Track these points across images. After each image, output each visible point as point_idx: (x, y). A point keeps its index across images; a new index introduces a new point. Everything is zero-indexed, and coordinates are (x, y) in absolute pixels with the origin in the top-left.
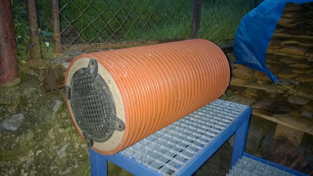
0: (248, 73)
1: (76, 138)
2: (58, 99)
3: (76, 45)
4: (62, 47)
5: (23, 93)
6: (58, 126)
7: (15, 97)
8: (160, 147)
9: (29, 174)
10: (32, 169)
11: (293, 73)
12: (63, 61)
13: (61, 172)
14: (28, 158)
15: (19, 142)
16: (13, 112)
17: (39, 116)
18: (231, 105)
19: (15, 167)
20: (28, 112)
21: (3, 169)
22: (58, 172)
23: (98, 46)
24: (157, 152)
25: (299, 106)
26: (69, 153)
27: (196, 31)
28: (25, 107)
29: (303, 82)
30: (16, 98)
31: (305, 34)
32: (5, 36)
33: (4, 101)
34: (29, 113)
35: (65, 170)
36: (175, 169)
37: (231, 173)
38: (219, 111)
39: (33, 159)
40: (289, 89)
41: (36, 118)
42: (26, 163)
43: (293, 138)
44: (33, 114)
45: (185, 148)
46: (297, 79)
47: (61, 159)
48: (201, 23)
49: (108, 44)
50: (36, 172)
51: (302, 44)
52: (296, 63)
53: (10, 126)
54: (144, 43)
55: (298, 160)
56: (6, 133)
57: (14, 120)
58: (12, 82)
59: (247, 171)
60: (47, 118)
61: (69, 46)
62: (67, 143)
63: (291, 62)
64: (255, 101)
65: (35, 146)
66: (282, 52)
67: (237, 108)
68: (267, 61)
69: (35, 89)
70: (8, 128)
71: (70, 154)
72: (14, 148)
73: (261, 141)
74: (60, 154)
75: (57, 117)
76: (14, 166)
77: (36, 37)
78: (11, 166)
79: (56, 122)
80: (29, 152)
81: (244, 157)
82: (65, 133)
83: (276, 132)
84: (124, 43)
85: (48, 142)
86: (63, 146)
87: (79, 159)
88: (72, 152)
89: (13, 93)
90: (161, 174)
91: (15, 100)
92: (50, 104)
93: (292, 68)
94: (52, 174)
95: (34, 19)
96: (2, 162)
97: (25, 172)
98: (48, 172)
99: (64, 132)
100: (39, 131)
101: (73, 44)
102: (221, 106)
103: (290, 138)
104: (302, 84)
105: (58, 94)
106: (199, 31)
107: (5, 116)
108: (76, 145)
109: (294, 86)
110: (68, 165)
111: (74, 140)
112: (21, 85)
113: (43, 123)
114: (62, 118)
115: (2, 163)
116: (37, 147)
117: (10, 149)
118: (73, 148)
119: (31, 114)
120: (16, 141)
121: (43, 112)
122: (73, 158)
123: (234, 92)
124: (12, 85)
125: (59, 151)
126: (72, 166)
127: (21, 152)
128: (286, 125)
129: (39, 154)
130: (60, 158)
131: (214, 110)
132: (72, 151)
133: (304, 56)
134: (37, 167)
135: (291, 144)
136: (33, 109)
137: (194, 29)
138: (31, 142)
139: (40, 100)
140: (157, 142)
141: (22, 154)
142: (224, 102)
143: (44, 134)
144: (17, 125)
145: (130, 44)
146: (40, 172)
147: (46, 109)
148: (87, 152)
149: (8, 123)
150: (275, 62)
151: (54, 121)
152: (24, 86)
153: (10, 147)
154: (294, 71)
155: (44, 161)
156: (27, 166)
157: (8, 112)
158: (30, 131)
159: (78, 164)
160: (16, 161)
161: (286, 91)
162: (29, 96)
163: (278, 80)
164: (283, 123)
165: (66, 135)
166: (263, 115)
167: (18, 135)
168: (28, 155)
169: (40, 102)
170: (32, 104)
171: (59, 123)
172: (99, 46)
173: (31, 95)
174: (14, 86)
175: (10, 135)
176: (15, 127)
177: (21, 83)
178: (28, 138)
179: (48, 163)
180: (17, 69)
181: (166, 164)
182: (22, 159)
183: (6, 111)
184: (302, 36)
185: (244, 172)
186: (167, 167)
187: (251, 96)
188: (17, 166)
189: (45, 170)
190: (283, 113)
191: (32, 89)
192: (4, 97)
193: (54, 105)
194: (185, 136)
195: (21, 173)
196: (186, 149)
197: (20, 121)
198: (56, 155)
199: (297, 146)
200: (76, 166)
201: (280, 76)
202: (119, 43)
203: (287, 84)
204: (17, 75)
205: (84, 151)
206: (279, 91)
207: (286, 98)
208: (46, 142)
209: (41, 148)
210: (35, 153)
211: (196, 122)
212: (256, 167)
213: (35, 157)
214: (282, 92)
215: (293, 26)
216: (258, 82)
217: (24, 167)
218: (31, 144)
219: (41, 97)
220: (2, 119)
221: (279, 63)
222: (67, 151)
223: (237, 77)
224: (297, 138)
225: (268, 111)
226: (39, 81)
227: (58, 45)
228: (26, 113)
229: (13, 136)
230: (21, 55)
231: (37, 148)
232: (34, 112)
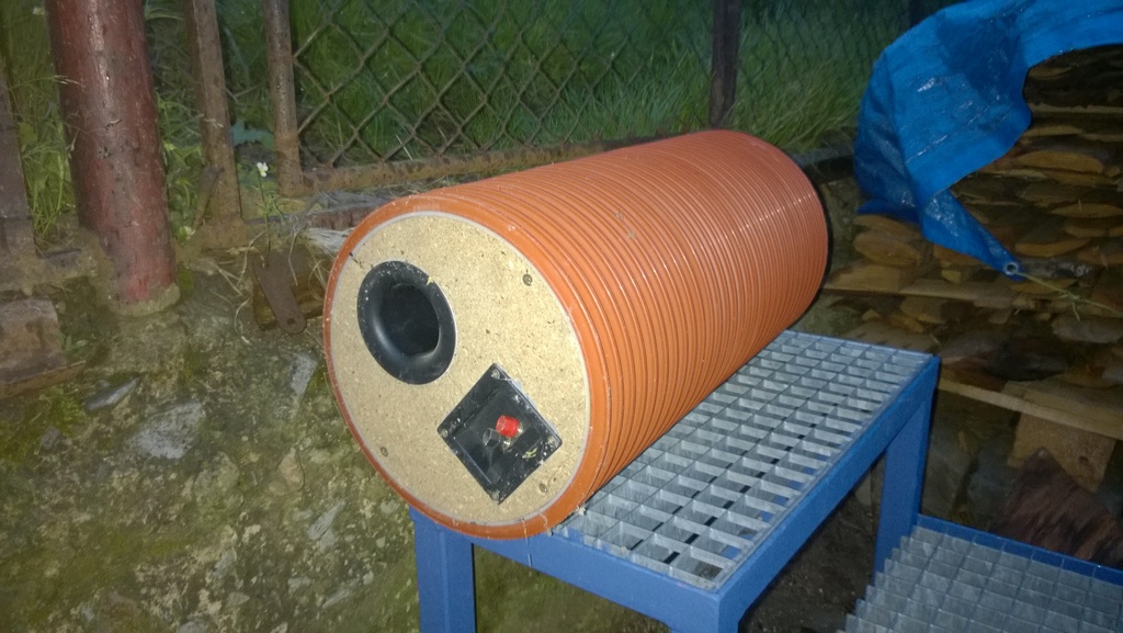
0: (909, 243)
1: (363, 481)
2: (302, 351)
3: (347, 169)
4: (305, 178)
5: (192, 335)
6: (309, 442)
7: (171, 349)
8: (657, 496)
9: (224, 604)
10: (234, 588)
11: (1066, 236)
12: (310, 222)
13: (321, 599)
14: (219, 551)
15: (194, 497)
16: (168, 399)
17: (250, 408)
18: (868, 354)
19: (180, 583)
20: (214, 396)
21: (144, 591)
22: (313, 599)
23: (415, 170)
24: (651, 510)
25: (1094, 349)
26: (342, 534)
27: (725, 108)
28: (201, 381)
29: (1105, 264)
30: (175, 349)
31: (1103, 102)
32: (134, 144)
33: (138, 363)
34: (216, 400)
35: (335, 591)
36: (721, 561)
37: (884, 580)
38: (830, 376)
39: (235, 553)
40: (1056, 293)
41: (242, 416)
42: (215, 570)
43: (1076, 460)
44: (231, 404)
45: (739, 495)
46: (1082, 256)
47: (322, 555)
48: (741, 79)
49: (446, 161)
50: (247, 598)
51: (1093, 137)
52: (1076, 202)
53: (161, 444)
54: (559, 154)
55: (1100, 535)
56: (152, 467)
57: (174, 423)
58: (156, 300)
59: (935, 576)
60: (274, 416)
61: (324, 173)
62: (337, 499)
63: (1057, 200)
64: (937, 341)
65: (240, 512)
66: (1026, 167)
67: (889, 361)
68: (972, 199)
69: (225, 321)
70: (156, 453)
71: (349, 538)
72: (178, 518)
73: (966, 480)
74: (317, 536)
75: (304, 410)
76: (177, 578)
77: (224, 146)
78: (169, 580)
79: (302, 429)
80: (222, 530)
81: (919, 530)
82: (330, 466)
83: (1017, 444)
84: (496, 157)
85: (278, 496)
86: (326, 510)
87: (374, 555)
88: (352, 531)
89: (162, 335)
90: (676, 577)
91: (171, 359)
92: (280, 370)
93: (1063, 219)
94: (296, 603)
95: (217, 86)
96: (139, 567)
97: (212, 599)
98: (281, 598)
99: (329, 461)
100: (254, 458)
101: (335, 165)
102: (835, 358)
103: (1068, 463)
104: (1098, 272)
105: (298, 337)
106: (737, 105)
107: (147, 411)
108: (364, 508)
109: (1072, 281)
110: (342, 573)
111: (357, 491)
112: (183, 308)
113: (265, 432)
114: (320, 415)
115: (142, 570)
116: (244, 514)
117: (167, 523)
118: (355, 517)
119: (223, 403)
120: (184, 494)
121: (261, 396)
122: (357, 550)
123: (860, 316)
124: (157, 309)
125: (313, 527)
126: (354, 576)
127: (198, 532)
128: (1050, 416)
129: (252, 537)
130: (316, 550)
131: (815, 373)
132: (353, 526)
133: (1103, 174)
134: (247, 582)
135: (1072, 485)
136: (228, 388)
137: (720, 100)
138: (231, 498)
139: (244, 358)
140: (641, 479)
141: (204, 537)
142: (843, 345)
143: (269, 472)
144: (184, 442)
145: (517, 160)
146: (259, 596)
147: (269, 386)
148: (401, 529)
149: (156, 435)
150: (1003, 203)
151: (296, 426)
152: (193, 311)
153: (165, 514)
154: (1071, 230)
155: (269, 563)
156: (217, 579)
157: (153, 400)
158: (226, 459)
159: (372, 570)
160: (182, 564)
161: (1044, 302)
162: (211, 345)
163: (1019, 262)
164: (1039, 413)
165: (334, 473)
166: (970, 387)
167: (188, 474)
168: (218, 542)
169: (246, 363)
170: (224, 370)
171: (311, 431)
172: (419, 170)
173: (218, 340)
174: (162, 313)
175: (164, 473)
176: (177, 447)
177: (180, 302)
178: (220, 484)
179: (282, 568)
180: (170, 253)
181: (686, 549)
182: (202, 557)
183: (145, 397)
184: (1091, 109)
185: (925, 577)
186: (692, 555)
187: (923, 324)
188: (188, 577)
189: (274, 593)
190: (1038, 376)
191: (218, 321)
192: (136, 348)
193: (294, 372)
194: (732, 458)
195: (199, 601)
196: (744, 499)
197: (191, 429)
198: (303, 539)
199: (1093, 489)
200: (369, 578)
201: (1021, 248)
202: (480, 158)
203: (1049, 274)
204: (170, 275)
205: (389, 526)
206: (1020, 303)
207: (1046, 325)
208: (271, 495)
209: (257, 516)
210: (240, 533)
211: (761, 413)
212: (964, 559)
213: (240, 547)
214: (1032, 305)
215: (1059, 75)
216: (945, 273)
217: (208, 581)
218: (230, 502)
219: (245, 346)
220: (138, 422)
221: (1014, 204)
222: (336, 527)
223: (871, 262)
224: (1092, 460)
225: (987, 372)
226: (234, 293)
227: (291, 170)
228: (207, 399)
229: (173, 476)
230: (177, 207)
231: (244, 517)
232: (231, 397)
